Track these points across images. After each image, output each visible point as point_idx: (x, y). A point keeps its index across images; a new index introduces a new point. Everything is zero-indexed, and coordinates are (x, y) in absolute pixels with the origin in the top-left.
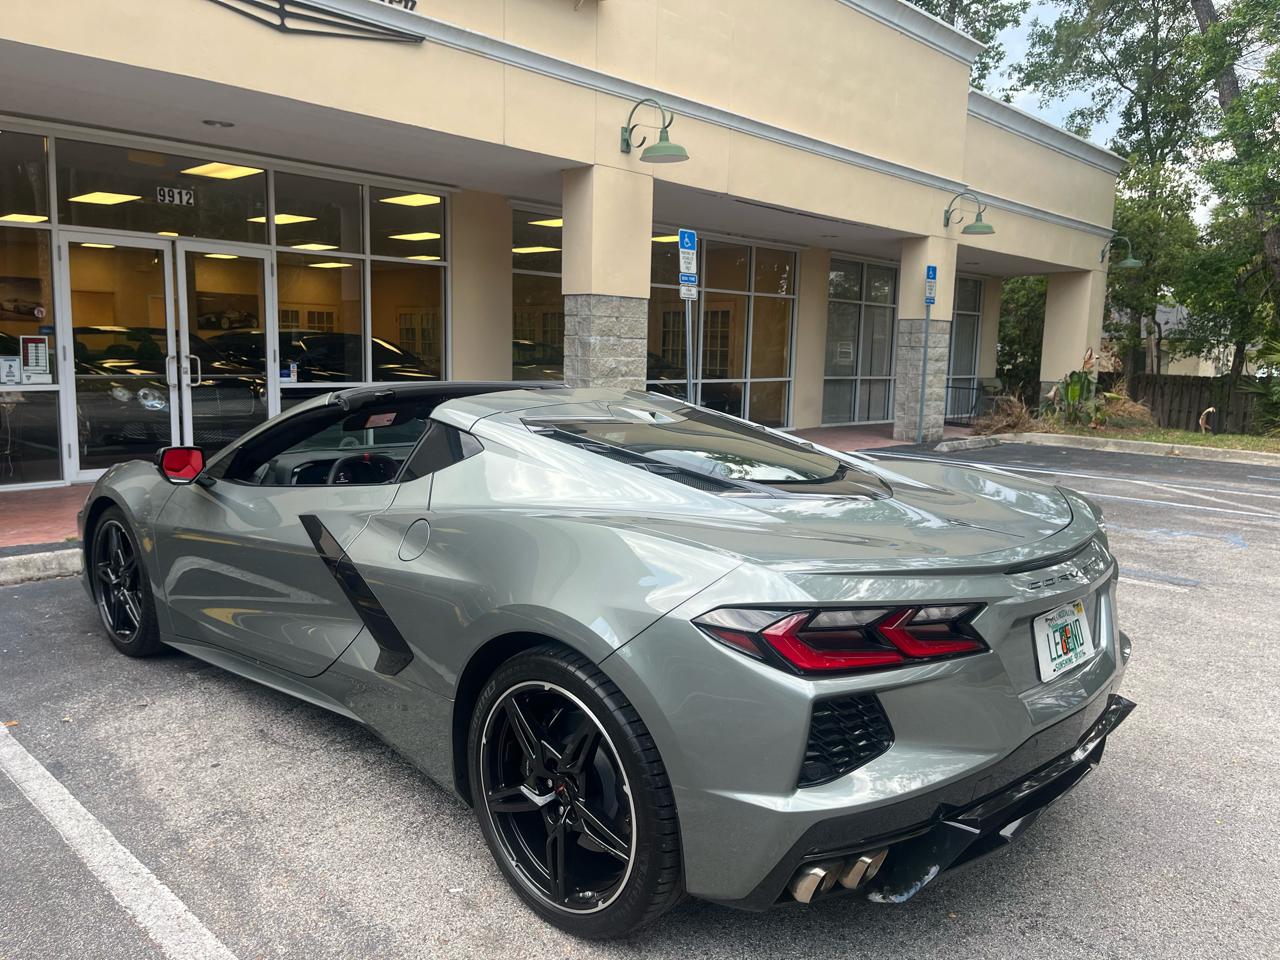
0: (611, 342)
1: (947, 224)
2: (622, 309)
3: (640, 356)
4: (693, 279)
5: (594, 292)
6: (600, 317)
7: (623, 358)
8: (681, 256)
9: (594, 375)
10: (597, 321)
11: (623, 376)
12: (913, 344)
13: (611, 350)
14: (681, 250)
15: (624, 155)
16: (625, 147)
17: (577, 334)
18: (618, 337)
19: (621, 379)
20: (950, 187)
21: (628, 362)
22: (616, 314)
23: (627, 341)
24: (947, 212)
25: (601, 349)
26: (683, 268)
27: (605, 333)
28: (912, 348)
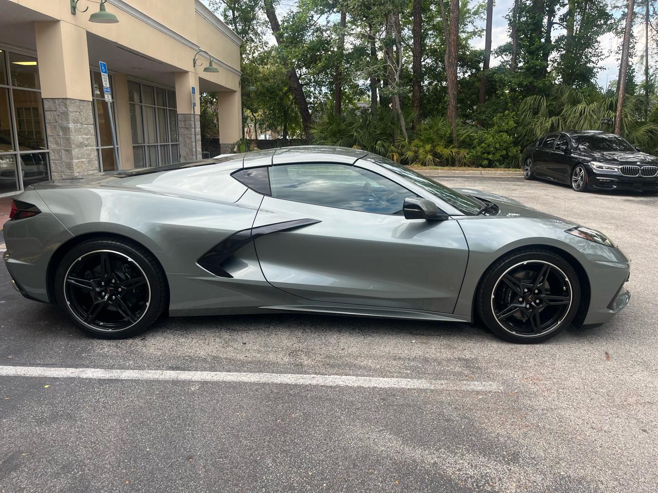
0: (79, 127)
1: (194, 67)
2: (81, 108)
3: (92, 135)
4: (108, 90)
5: (68, 97)
6: (72, 112)
7: (85, 136)
8: (102, 76)
9: (73, 146)
10: (71, 114)
11: (86, 146)
12: (187, 127)
13: (78, 131)
14: (102, 73)
15: (73, 15)
16: (73, 11)
17: (57, 122)
18: (82, 124)
19: (85, 148)
20: (194, 47)
21: (87, 139)
22: (79, 111)
23: (85, 126)
24: (194, 60)
25: (75, 131)
26: (104, 85)
27: (76, 122)
28: (187, 128)
